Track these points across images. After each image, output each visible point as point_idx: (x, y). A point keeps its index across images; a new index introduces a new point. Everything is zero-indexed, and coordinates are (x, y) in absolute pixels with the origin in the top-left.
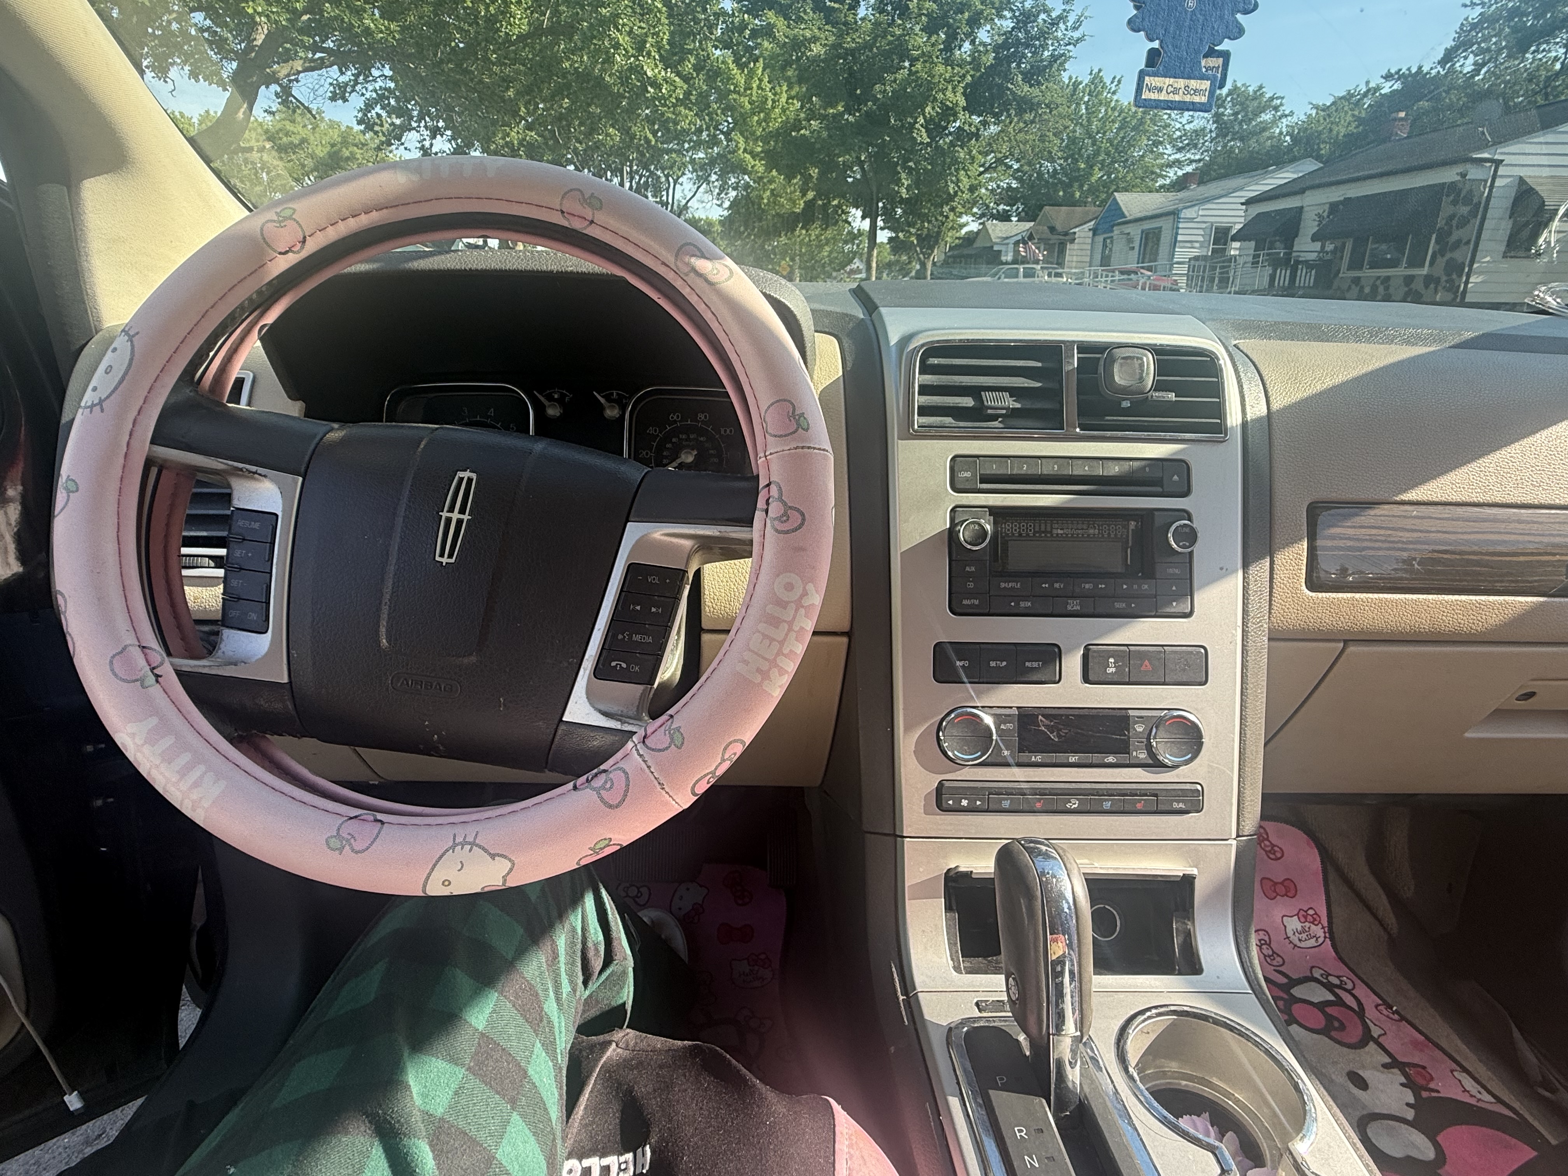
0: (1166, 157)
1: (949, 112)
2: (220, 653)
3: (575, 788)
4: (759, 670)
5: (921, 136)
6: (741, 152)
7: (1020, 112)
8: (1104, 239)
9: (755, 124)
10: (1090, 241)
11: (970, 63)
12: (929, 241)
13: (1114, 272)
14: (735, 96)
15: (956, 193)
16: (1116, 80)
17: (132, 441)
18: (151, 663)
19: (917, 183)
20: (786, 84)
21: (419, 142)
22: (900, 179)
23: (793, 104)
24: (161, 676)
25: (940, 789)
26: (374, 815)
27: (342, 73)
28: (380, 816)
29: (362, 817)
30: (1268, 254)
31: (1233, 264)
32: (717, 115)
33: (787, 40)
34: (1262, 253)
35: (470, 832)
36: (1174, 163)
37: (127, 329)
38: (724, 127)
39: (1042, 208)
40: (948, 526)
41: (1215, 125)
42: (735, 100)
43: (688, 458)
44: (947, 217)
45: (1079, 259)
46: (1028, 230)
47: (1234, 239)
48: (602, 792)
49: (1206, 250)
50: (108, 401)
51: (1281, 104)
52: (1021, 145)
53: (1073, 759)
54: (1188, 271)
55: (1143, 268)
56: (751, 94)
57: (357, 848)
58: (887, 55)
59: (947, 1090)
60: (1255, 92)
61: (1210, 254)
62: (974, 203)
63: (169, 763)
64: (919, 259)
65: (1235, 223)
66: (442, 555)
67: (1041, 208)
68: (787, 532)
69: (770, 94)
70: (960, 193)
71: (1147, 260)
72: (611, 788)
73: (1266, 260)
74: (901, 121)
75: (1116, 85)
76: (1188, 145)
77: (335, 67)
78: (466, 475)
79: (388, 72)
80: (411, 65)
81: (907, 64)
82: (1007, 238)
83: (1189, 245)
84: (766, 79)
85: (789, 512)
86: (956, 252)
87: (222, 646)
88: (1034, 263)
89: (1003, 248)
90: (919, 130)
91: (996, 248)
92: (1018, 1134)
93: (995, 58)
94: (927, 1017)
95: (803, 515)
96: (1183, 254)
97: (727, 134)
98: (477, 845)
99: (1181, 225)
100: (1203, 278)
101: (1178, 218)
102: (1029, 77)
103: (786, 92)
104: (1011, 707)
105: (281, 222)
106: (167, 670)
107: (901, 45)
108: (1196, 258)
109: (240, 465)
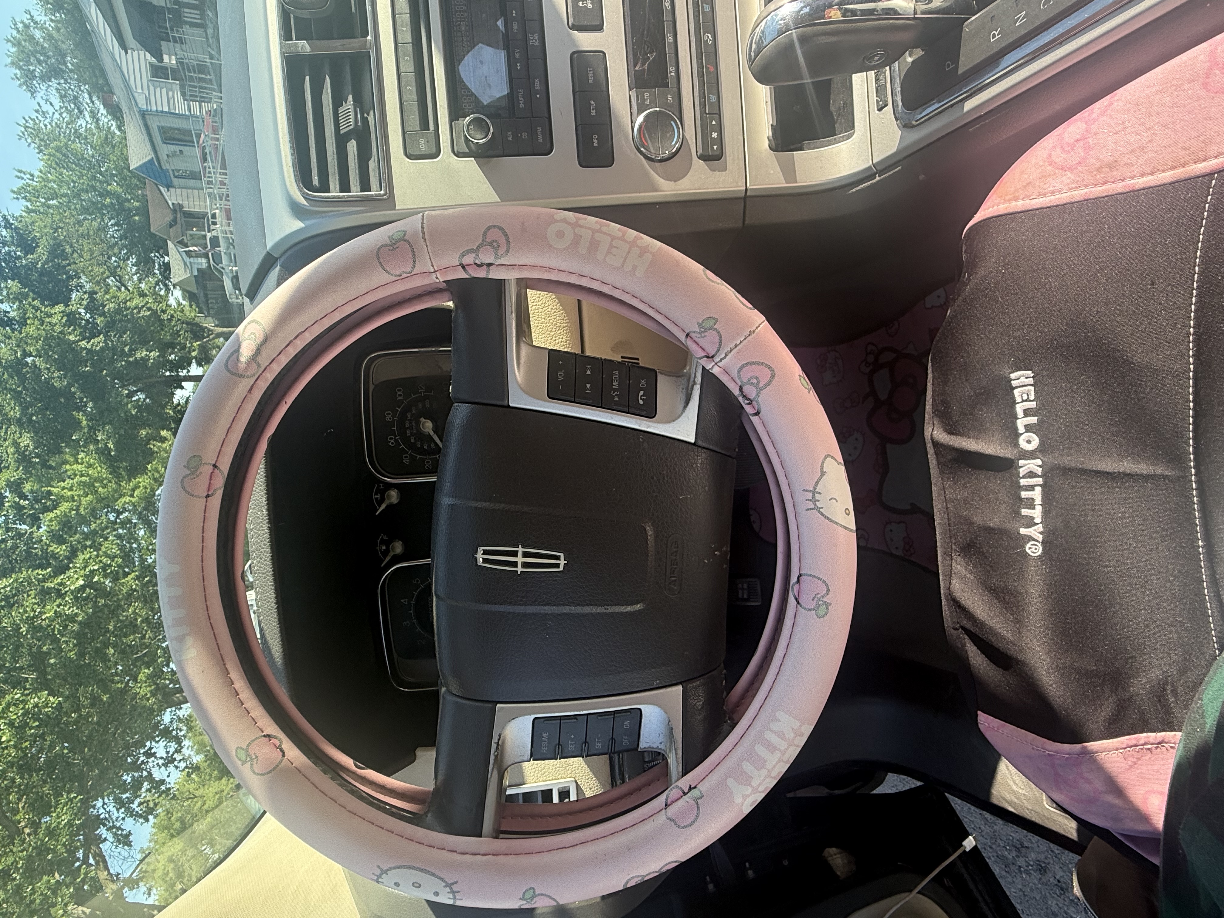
0: (89, 126)
1: (72, 319)
2: (662, 747)
3: (757, 414)
4: (641, 255)
5: (99, 343)
6: (133, 500)
7: (64, 255)
8: (175, 177)
9: (106, 490)
10: (178, 190)
11: (21, 302)
12: (197, 332)
13: (205, 167)
14: (82, 509)
15: (149, 309)
16: (19, 174)
17: (482, 852)
18: (679, 796)
19: (144, 343)
20: (64, 466)
21: (160, 768)
22: (142, 358)
23: (82, 459)
24: (690, 786)
25: (704, 158)
26: (794, 585)
27: (105, 839)
28: (794, 579)
29: (796, 594)
30: (172, 30)
31: (184, 61)
32: (102, 523)
33: (21, 468)
34: (171, 34)
35: (802, 498)
36: (94, 117)
37: (375, 878)
38: (112, 516)
39: (154, 234)
40: (473, 159)
41: (53, 80)
42: (85, 509)
43: (428, 426)
44: (172, 316)
45: (196, 199)
46: (175, 245)
47: (161, 60)
48: (761, 384)
49: (174, 86)
50: (447, 880)
51: (22, 22)
52: (95, 255)
53: (670, 39)
54: (196, 101)
55: (198, 142)
56: (78, 496)
57: (825, 590)
58: (23, 379)
59: (959, 114)
60: (14, 45)
61: (178, 82)
62: (155, 293)
63: (766, 761)
64: (214, 338)
65: (146, 60)
66: (558, 566)
67: (153, 236)
68: (508, 240)
69: (76, 479)
70: (149, 305)
71: (190, 138)
72: (757, 378)
73: (177, 31)
74: (87, 361)
75: (25, 174)
76: (75, 104)
77: (101, 846)
78: (480, 558)
79: (99, 803)
80: (90, 783)
81: (29, 360)
82: (185, 263)
83: (171, 102)
84: (62, 484)
85: (488, 240)
86: (204, 308)
87: (655, 746)
88: (206, 239)
89: (195, 267)
90: (92, 345)
91: (196, 273)
92: (997, 37)
93: (13, 280)
94: (894, 150)
95: (489, 228)
96: (181, 108)
97: (119, 513)
98: (815, 488)
99: (154, 108)
100: (201, 88)
101: (147, 111)
102: (29, 247)
103: (71, 465)
104: (630, 96)
105: (250, 758)
106: (684, 783)
107: (11, 367)
108: (183, 94)
109: (492, 757)
